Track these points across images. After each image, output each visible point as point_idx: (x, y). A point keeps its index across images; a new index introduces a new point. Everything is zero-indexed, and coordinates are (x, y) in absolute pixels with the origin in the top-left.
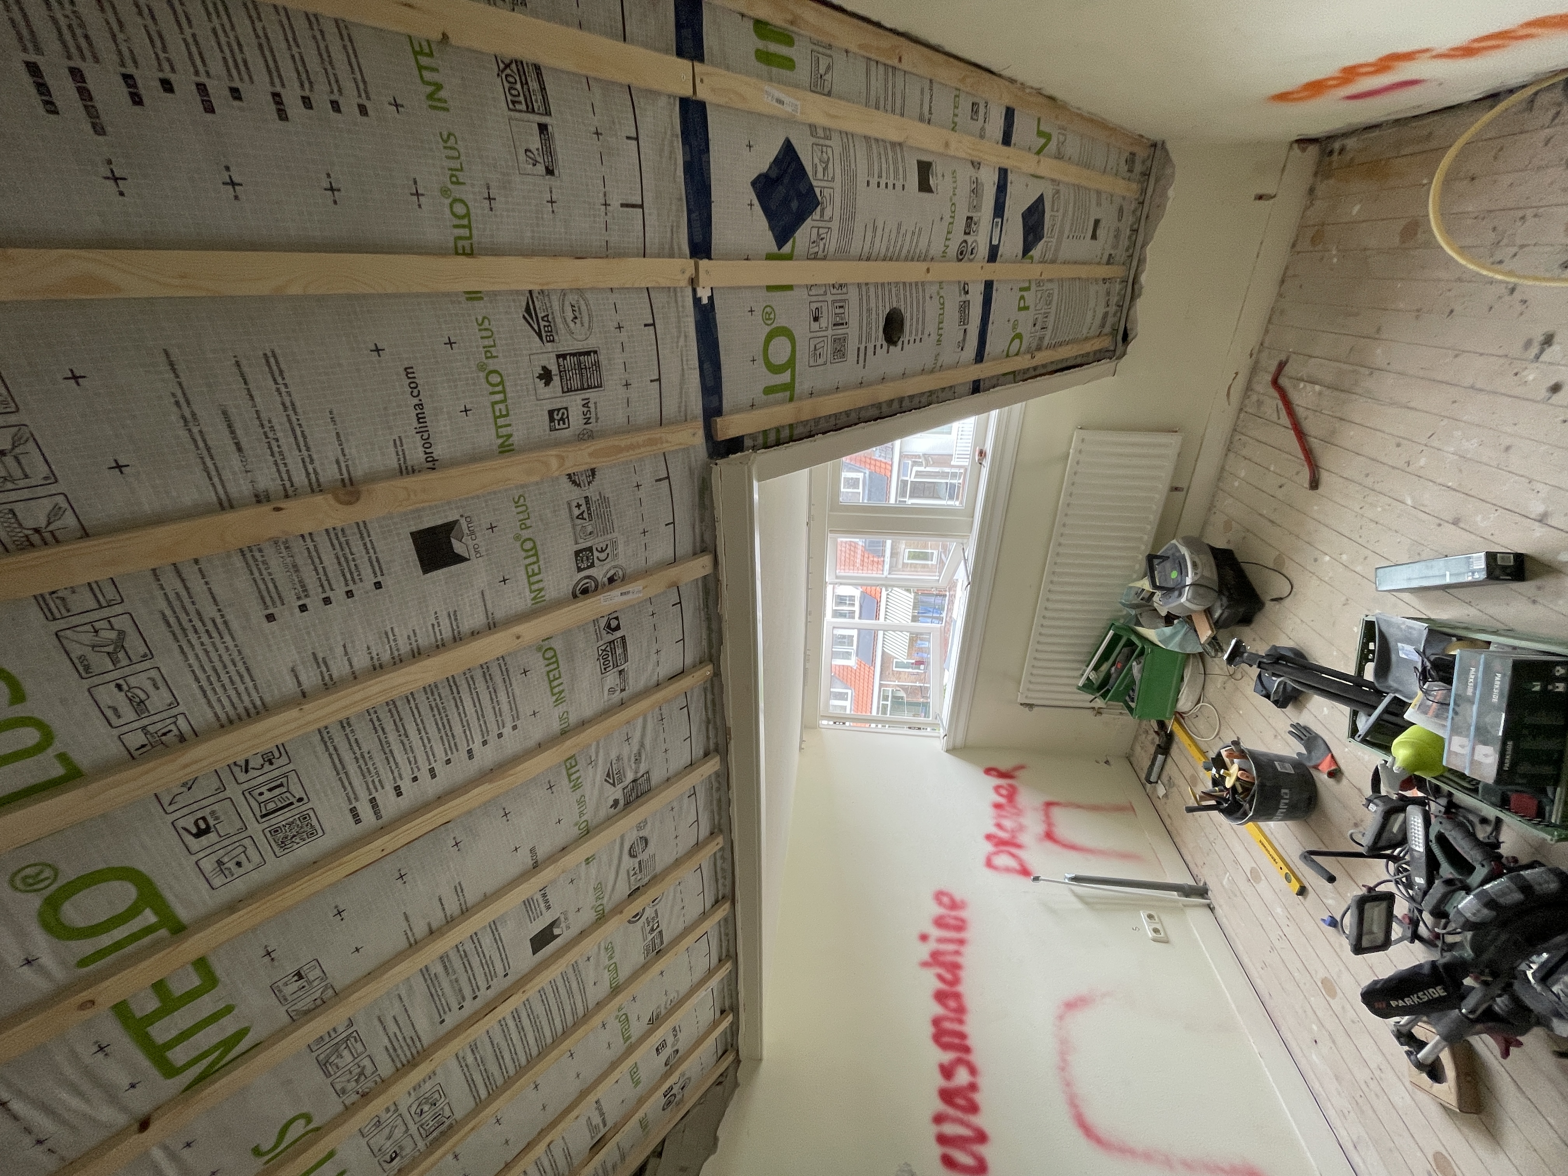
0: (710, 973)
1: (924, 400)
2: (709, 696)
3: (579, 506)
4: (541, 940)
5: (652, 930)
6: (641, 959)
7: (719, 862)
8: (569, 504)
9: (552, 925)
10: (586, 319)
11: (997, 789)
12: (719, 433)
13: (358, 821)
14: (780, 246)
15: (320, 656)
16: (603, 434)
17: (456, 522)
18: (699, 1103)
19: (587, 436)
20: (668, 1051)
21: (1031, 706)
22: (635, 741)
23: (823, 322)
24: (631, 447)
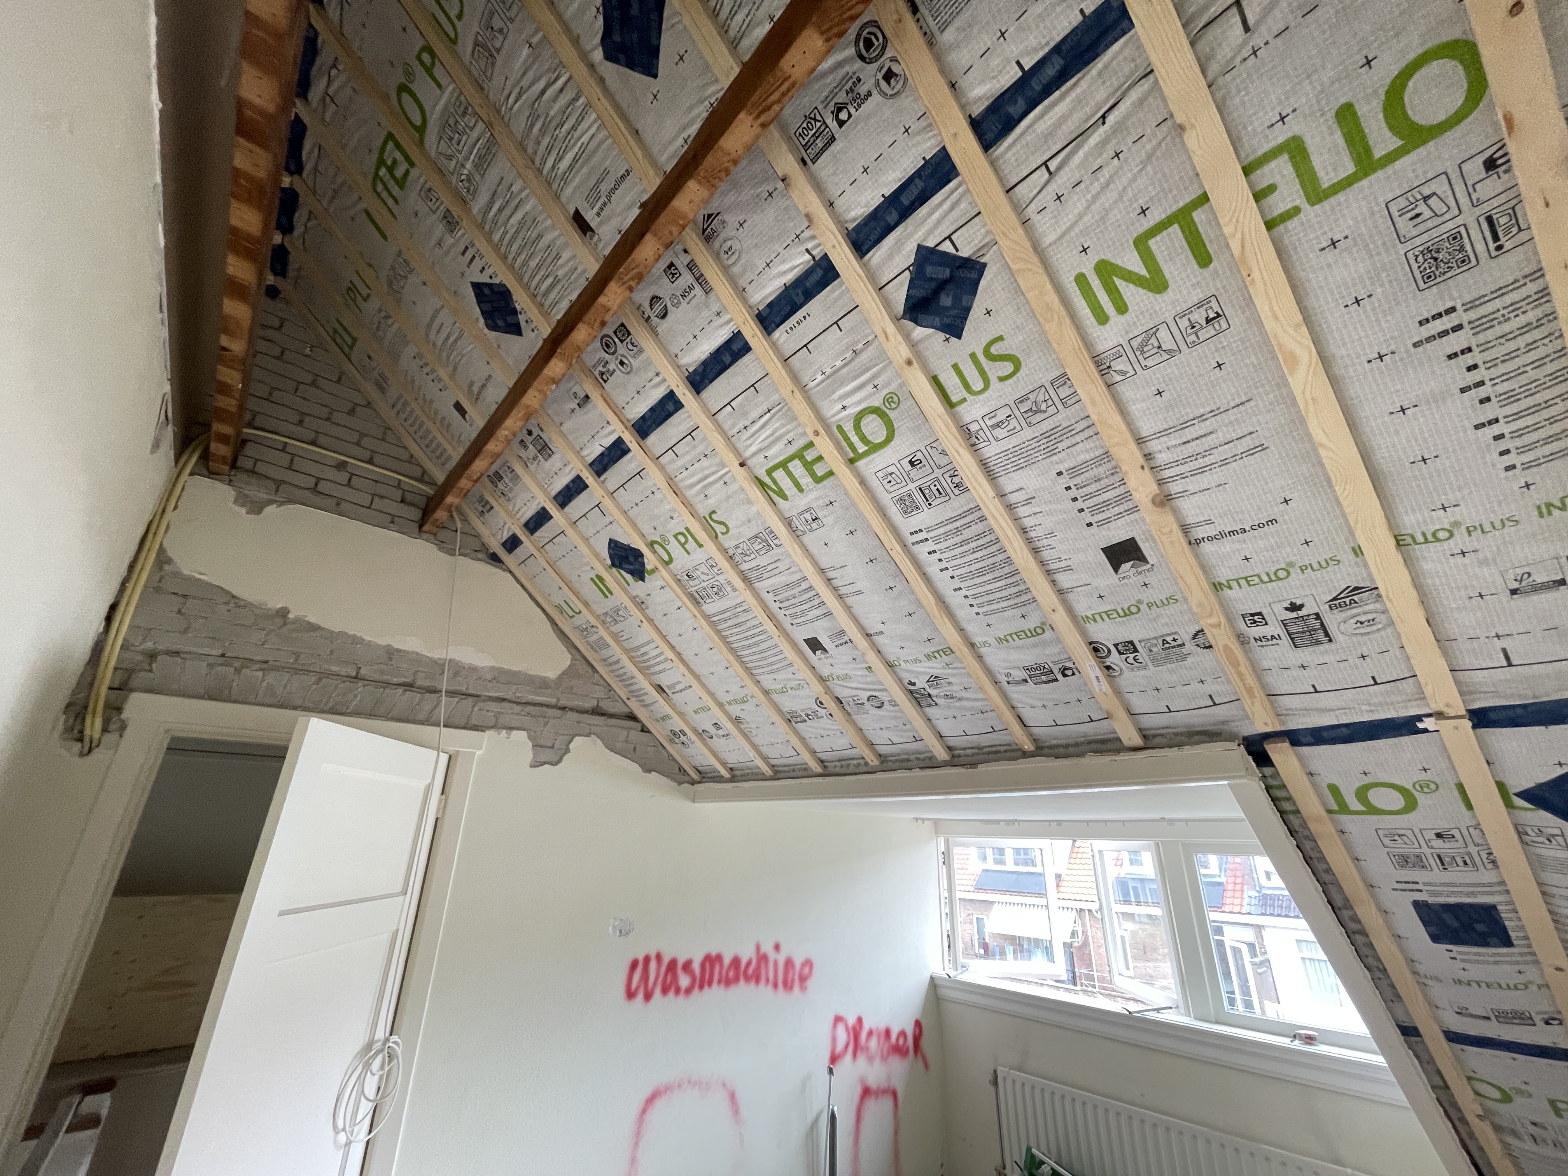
0: (765, 759)
1: (1371, 961)
2: (1002, 749)
3: (1175, 640)
4: (814, 644)
5: (808, 715)
6: (785, 709)
7: (855, 762)
8: (1176, 633)
9: (825, 650)
10: (1362, 631)
11: (903, 1034)
12: (1273, 745)
13: (912, 534)
14: (1519, 795)
15: (1033, 501)
16: (1247, 653)
17: (1147, 562)
18: (670, 755)
19: (1242, 640)
20: (712, 731)
21: (995, 1082)
22: (965, 694)
23: (1438, 843)
24: (1240, 675)
